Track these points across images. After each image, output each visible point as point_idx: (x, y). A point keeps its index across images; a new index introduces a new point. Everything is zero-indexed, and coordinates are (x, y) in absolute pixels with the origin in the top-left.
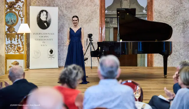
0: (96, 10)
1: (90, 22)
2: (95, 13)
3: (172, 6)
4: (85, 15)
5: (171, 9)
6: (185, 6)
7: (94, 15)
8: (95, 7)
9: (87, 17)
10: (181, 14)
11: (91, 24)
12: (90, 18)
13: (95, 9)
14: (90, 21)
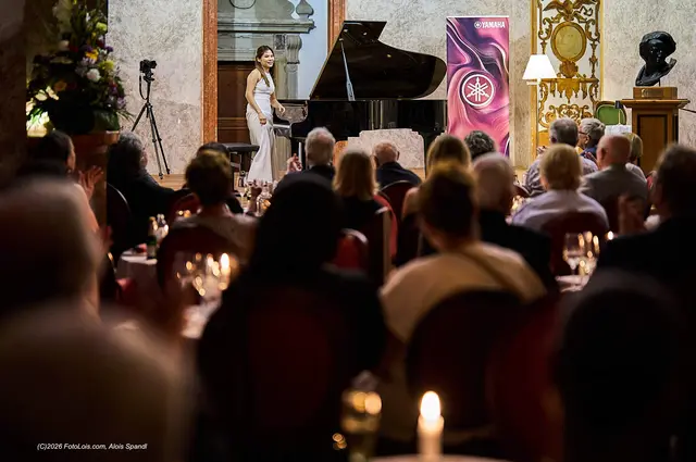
0: (193, 11)
1: (176, 48)
2: (189, 20)
3: (393, 8)
4: (162, 26)
5: (391, 15)
6: (425, 9)
7: (186, 26)
8: (188, 4)
9: (166, 33)
10: (414, 30)
11: (177, 51)
12: (175, 35)
13: (190, 8)
14: (174, 42)
